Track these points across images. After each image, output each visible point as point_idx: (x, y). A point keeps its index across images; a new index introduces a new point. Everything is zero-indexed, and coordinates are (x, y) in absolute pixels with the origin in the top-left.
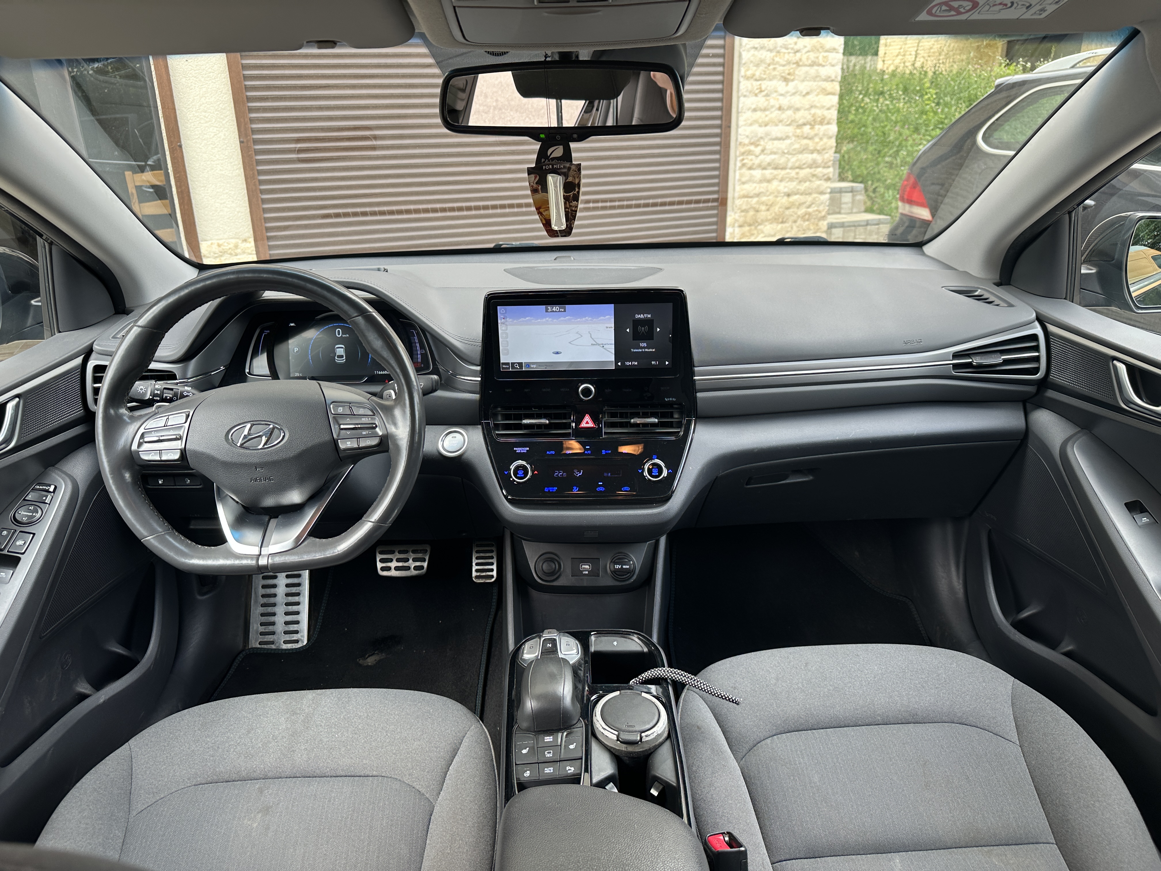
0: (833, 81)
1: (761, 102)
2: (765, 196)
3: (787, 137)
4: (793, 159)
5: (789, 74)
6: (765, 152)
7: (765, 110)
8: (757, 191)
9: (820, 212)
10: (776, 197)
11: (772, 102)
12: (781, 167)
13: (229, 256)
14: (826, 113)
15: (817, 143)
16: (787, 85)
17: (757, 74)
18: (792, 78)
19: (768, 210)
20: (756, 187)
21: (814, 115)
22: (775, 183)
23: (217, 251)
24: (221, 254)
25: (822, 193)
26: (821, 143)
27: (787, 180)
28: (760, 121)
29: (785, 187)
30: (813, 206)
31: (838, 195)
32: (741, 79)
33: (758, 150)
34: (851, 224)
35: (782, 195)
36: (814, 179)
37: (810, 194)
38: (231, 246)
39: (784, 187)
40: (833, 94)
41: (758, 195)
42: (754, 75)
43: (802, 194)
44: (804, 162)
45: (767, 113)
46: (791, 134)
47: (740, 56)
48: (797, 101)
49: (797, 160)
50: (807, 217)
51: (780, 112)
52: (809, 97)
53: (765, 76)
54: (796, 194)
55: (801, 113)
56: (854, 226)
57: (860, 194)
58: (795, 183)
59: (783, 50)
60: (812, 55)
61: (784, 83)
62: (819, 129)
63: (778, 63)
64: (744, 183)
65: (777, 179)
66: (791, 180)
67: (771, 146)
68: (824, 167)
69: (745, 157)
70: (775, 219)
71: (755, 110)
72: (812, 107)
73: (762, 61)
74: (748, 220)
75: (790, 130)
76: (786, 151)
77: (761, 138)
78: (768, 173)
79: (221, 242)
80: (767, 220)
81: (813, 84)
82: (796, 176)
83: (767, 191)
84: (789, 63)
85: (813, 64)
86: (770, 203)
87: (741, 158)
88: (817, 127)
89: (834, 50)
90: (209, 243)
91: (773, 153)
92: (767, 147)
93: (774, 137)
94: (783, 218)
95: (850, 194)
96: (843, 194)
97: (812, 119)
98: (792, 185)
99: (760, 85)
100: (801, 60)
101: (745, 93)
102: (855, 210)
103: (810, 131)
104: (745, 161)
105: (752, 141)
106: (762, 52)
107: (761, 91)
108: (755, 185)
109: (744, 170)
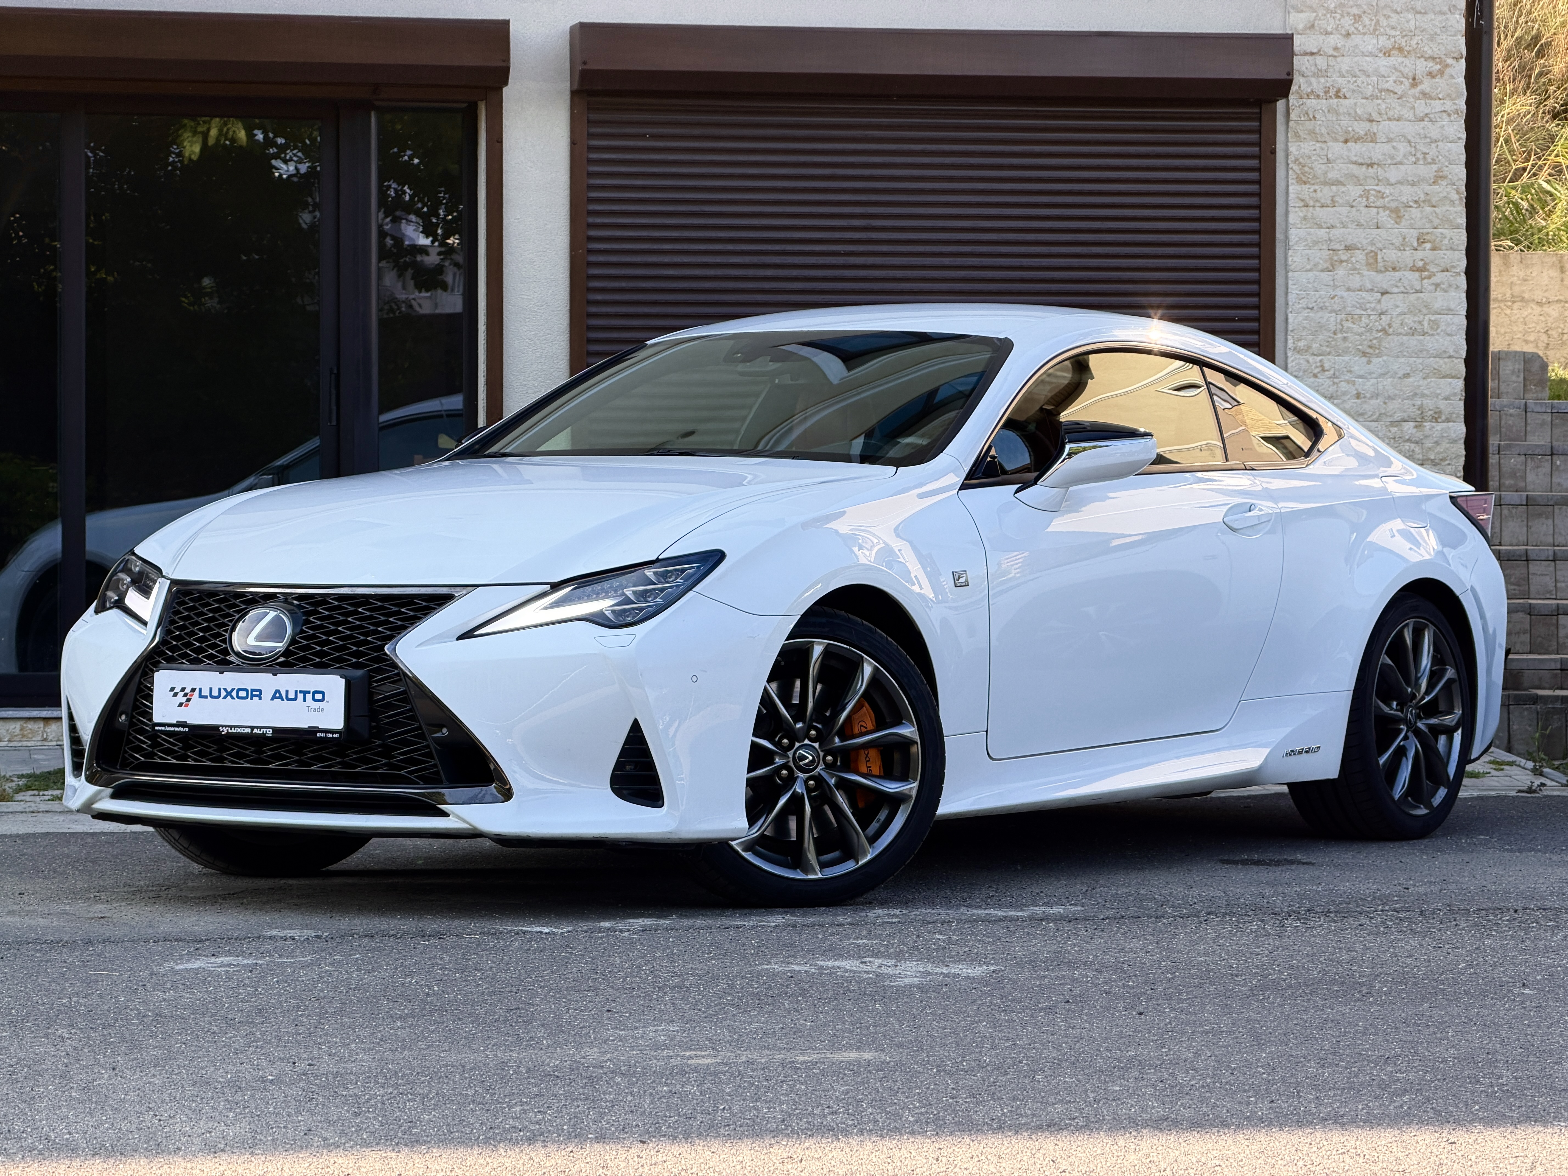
0: (1451, 357)
11: (1344, 386)
14: (1442, 404)
18: (1377, 351)
21: (1421, 408)
26: (1438, 449)
40: (1454, 376)
42: (1309, 347)
48: (1389, 385)
52: (1409, 380)
61: (1364, 360)
62: (1432, 428)
72: (1416, 394)
73: (1322, 327)
75: (1379, 428)
81: (1416, 362)
84: (1369, 330)
85: (1413, 332)
88: (1427, 425)
89: (1449, 311)
97: (1418, 413)
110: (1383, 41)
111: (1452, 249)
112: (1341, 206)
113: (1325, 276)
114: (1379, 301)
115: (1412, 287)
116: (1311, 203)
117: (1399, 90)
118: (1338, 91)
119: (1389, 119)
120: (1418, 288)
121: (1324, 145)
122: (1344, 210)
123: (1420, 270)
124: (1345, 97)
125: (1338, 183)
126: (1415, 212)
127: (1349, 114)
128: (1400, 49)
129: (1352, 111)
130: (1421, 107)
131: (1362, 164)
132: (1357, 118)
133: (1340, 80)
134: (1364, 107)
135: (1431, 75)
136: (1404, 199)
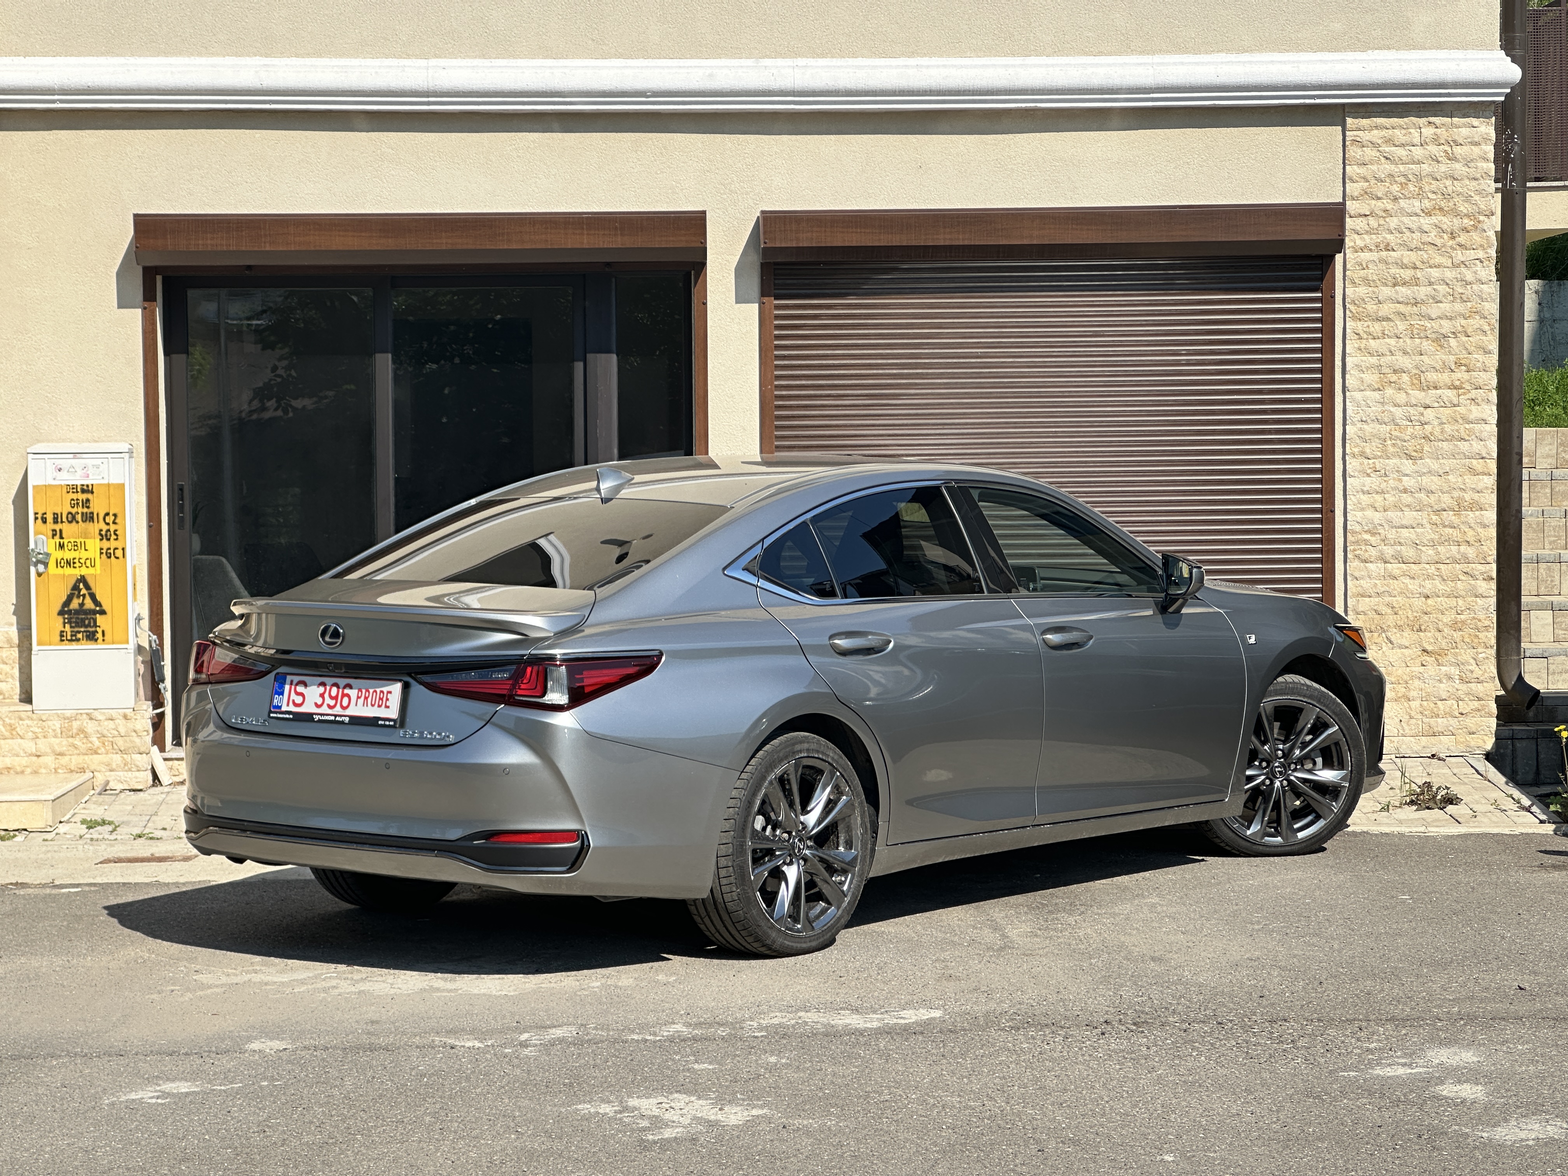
0: (1484, 458)
2: (1390, 595)
3: (1419, 525)
5: (1416, 451)
6: (1387, 542)
7: (1383, 492)
8: (1378, 589)
9: (1480, 620)
10: (1409, 598)
11: (1393, 483)
12: (1412, 561)
14: (1476, 496)
15: (1466, 533)
16: (1414, 463)
18: (1420, 455)
20: (1376, 584)
21: (1458, 499)
27: (1424, 577)
28: (1377, 505)
29: (1420, 586)
33: (1375, 539)
35: (1417, 595)
41: (1380, 594)
42: (1363, 452)
43: (1448, 596)
44: (1447, 555)
45: (1386, 496)
46: (1425, 522)
53: (1379, 454)
55: (1438, 496)
58: (1436, 582)
61: (1410, 461)
62: (1468, 516)
65: (1407, 576)
66: (1429, 577)
67: (1394, 534)
69: (1357, 547)
71: (1368, 493)
75: (1423, 517)
77: (1380, 525)
78: (1393, 567)
82: (1436, 573)
85: (1452, 439)
86: (1399, 605)
87: (1352, 548)
88: (1464, 513)
92: (1389, 536)
93: (1398, 524)
97: (1456, 503)
98: (1432, 585)
99: (1374, 463)
101: (1352, 473)
103: (1453, 518)
105: (1366, 528)
106: (1372, 425)
107: (1376, 471)
108: (1374, 582)
109: (1357, 563)
110: (1427, 204)
111: (1484, 370)
112: (1389, 337)
113: (1376, 395)
114: (1422, 414)
115: (1451, 402)
116: (1365, 336)
117: (1439, 242)
118: (1388, 244)
119: (1431, 267)
120: (1456, 402)
121: (1375, 289)
122: (1392, 342)
123: (1456, 388)
124: (1394, 250)
125: (1388, 319)
126: (1453, 342)
127: (1397, 264)
128: (1441, 209)
129: (1399, 262)
130: (1459, 255)
131: (1408, 304)
132: (1404, 266)
133: (1388, 236)
134: (1409, 257)
135: (1465, 230)
136: (1443, 331)
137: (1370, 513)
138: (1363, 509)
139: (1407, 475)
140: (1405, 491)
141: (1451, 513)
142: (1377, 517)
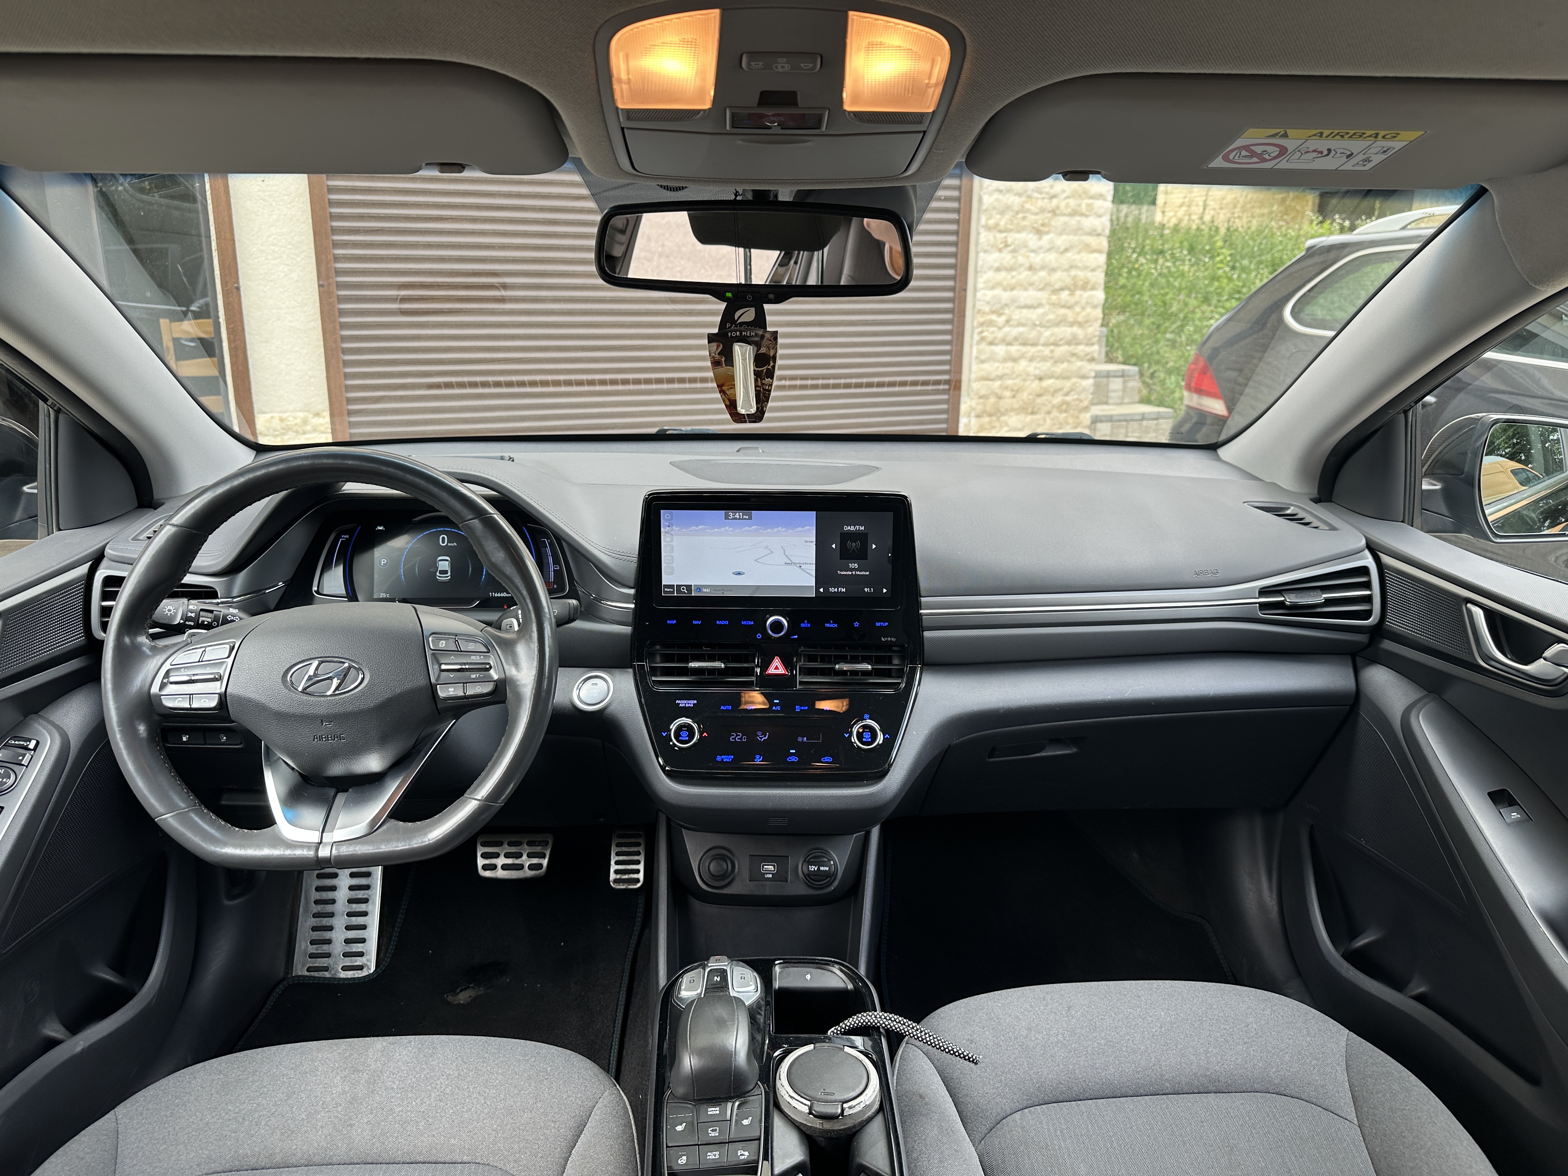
0: (1099, 235)
1: (1006, 258)
2: (1010, 378)
3: (1040, 305)
4: (1047, 333)
5: (1043, 225)
6: (1011, 323)
7: (1011, 269)
8: (999, 372)
9: (1081, 401)
10: (1025, 380)
11: (1021, 259)
12: (1031, 342)
13: (294, 434)
14: (1090, 275)
15: (1078, 314)
16: (1040, 239)
17: (1002, 223)
18: (1047, 229)
19: (1014, 397)
20: (998, 367)
21: (1074, 278)
22: (1023, 363)
23: (278, 427)
24: (283, 431)
25: (1084, 377)
26: (1084, 313)
27: (1039, 359)
28: (1005, 283)
29: (1036, 368)
30: (1073, 393)
31: (1104, 380)
32: (982, 230)
33: (1001, 320)
34: (1121, 418)
35: (1032, 378)
36: (1074, 359)
37: (1068, 378)
38: (298, 421)
39: (1033, 368)
40: (1099, 251)
41: (1001, 377)
43: (1057, 378)
44: (1061, 337)
45: (1014, 273)
46: (1044, 302)
47: (980, 200)
48: (1052, 257)
49: (1053, 335)
50: (1064, 407)
51: (1030, 273)
52: (1069, 255)
53: (1011, 227)
54: (1050, 378)
55: (1058, 275)
56: (1126, 420)
57: (1134, 380)
58: (1049, 364)
59: (1036, 195)
60: (1072, 202)
61: (1036, 237)
62: (1081, 296)
63: (1028, 211)
64: (983, 362)
65: (1026, 358)
66: (1044, 359)
67: (1017, 315)
68: (1087, 345)
69: (985, 329)
70: (1023, 409)
71: (998, 270)
72: (1072, 267)
73: (1008, 208)
74: (989, 408)
75: (1043, 296)
76: (1037, 323)
77: (1006, 305)
78: (1014, 349)
79: (284, 415)
80: (1013, 410)
81: (1074, 238)
82: (1050, 355)
83: (1013, 372)
84: (1042, 210)
85: (1074, 213)
86: (1016, 388)
87: (980, 329)
88: (1078, 293)
89: (1101, 196)
90: (268, 416)
91: (1020, 324)
92: (1014, 317)
93: (1022, 304)
94: (1033, 408)
95: (1120, 380)
96: (1111, 379)
97: (1072, 282)
98: (1046, 366)
99: (1006, 237)
100: (1058, 207)
101: (986, 248)
102: (1126, 400)
103: (1068, 298)
104: (985, 334)
105: (994, 308)
107: (1007, 246)
108: (997, 364)
109: (983, 346)
137: (998, 292)
138: (993, 288)
139: (1033, 251)
140: (1030, 268)
141: (1066, 292)
142: (1006, 296)
